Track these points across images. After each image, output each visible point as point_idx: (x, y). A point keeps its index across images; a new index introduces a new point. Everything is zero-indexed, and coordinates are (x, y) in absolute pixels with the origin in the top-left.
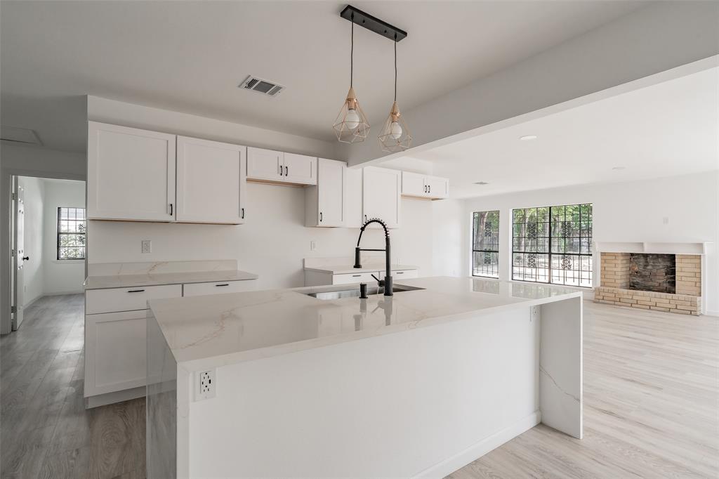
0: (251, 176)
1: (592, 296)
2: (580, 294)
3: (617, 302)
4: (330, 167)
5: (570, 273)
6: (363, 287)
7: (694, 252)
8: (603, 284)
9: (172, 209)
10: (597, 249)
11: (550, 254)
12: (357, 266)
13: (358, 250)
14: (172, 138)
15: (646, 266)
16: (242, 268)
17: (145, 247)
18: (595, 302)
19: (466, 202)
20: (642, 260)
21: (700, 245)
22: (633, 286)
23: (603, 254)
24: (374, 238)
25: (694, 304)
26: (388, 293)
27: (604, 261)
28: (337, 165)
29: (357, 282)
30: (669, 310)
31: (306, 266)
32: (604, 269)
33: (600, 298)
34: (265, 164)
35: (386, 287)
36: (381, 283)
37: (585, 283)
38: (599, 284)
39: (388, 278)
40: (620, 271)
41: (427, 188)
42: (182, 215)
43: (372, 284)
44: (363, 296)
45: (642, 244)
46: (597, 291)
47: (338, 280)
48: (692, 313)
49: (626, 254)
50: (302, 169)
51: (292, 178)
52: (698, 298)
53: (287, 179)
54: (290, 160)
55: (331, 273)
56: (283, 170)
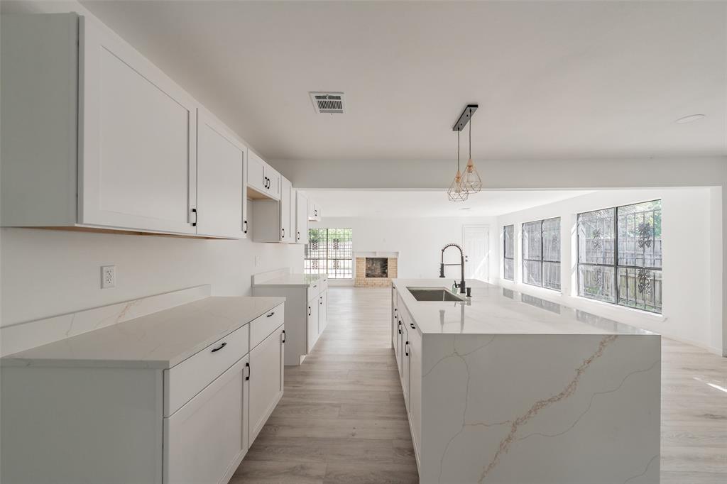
0: (248, 182)
1: (352, 283)
5: (338, 271)
7: (394, 256)
8: (357, 276)
9: (195, 218)
11: (327, 259)
13: (442, 265)
15: (373, 264)
18: (355, 287)
20: (371, 261)
22: (367, 276)
23: (357, 259)
25: (393, 282)
27: (357, 262)
31: (256, 283)
32: (357, 267)
33: (357, 284)
37: (349, 277)
38: (355, 276)
40: (363, 268)
46: (354, 280)
49: (367, 259)
51: (271, 191)
52: (395, 279)
53: (268, 193)
56: (267, 182)
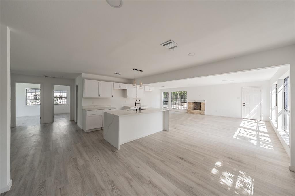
0: (114, 88)
1: (186, 111)
2: (169, 110)
3: (191, 113)
4: (130, 86)
6: (136, 109)
8: (189, 109)
9: (99, 95)
10: (188, 101)
11: (179, 102)
12: (135, 106)
13: (135, 104)
14: (99, 81)
15: (197, 105)
16: (111, 106)
17: (93, 102)
19: (161, 90)
21: (204, 101)
22: (195, 109)
23: (189, 102)
24: (138, 102)
25: (203, 112)
26: (140, 110)
27: (189, 104)
28: (131, 85)
29: (135, 109)
30: (199, 114)
31: (125, 106)
32: (189, 105)
33: (188, 112)
34: (117, 86)
35: (140, 109)
36: (139, 109)
37: (186, 109)
38: (188, 109)
39: (140, 108)
40: (192, 106)
41: (150, 89)
42: (101, 96)
43: (138, 109)
44: (136, 110)
45: (195, 100)
46: (187, 110)
47: (131, 108)
48: (203, 114)
49: (193, 102)
50: (124, 86)
51: (122, 88)
52: (204, 111)
53: (121, 89)
54: (122, 85)
55: (130, 107)
56: (120, 87)
